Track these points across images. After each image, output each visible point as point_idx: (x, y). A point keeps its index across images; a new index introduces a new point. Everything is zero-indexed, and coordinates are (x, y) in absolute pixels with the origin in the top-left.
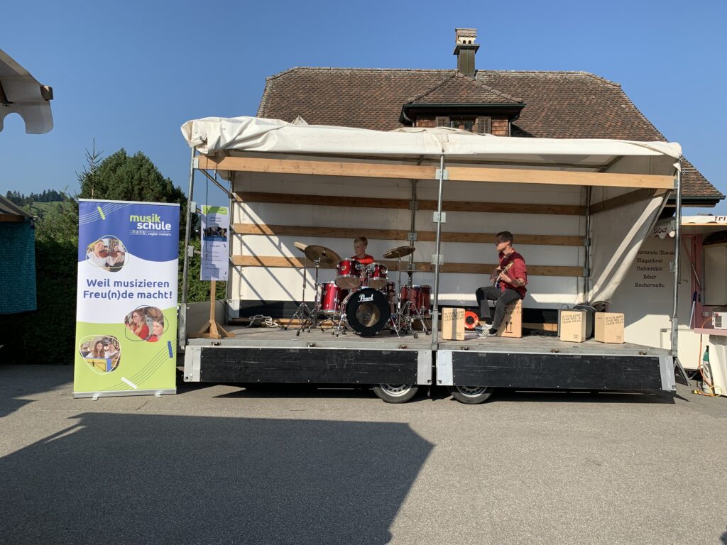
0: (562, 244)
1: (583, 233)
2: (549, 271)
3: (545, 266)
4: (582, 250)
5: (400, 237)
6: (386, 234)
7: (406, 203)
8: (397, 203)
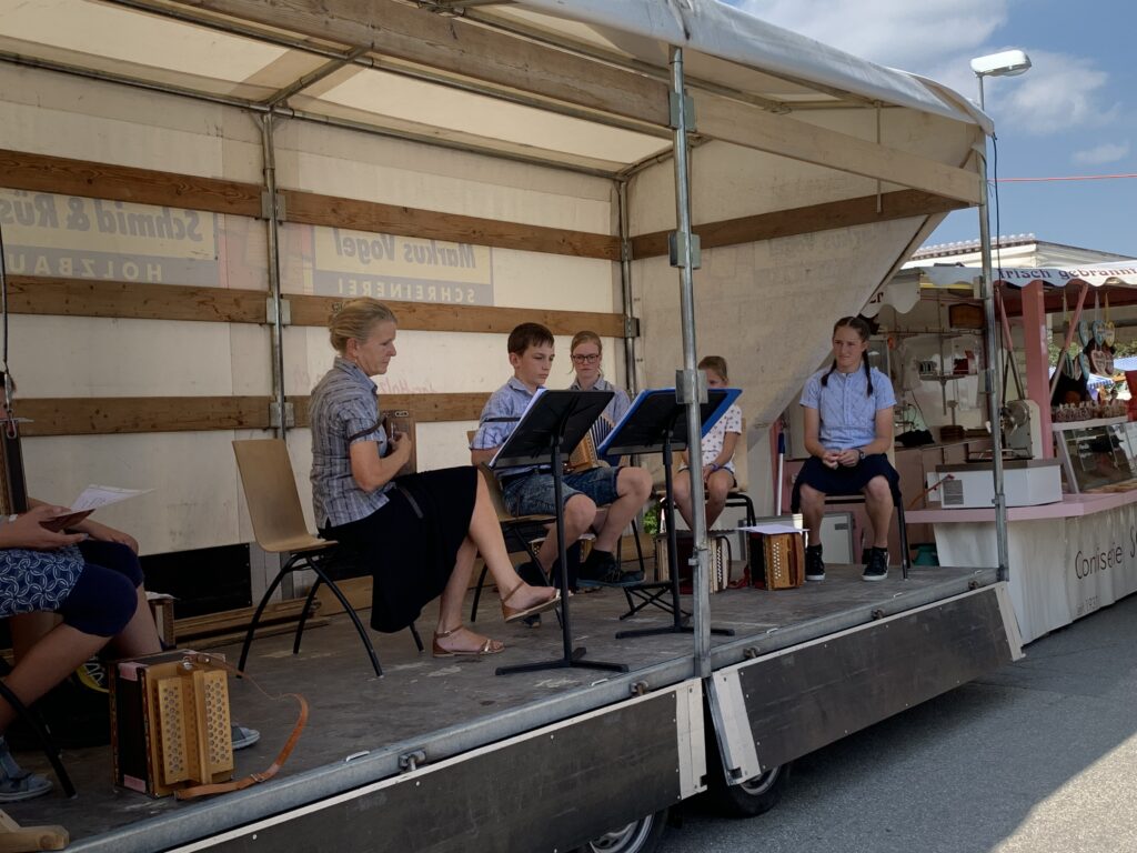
1: (619, 306)
4: (621, 347)
5: (245, 313)
6: (203, 303)
7: (251, 197)
8: (224, 194)
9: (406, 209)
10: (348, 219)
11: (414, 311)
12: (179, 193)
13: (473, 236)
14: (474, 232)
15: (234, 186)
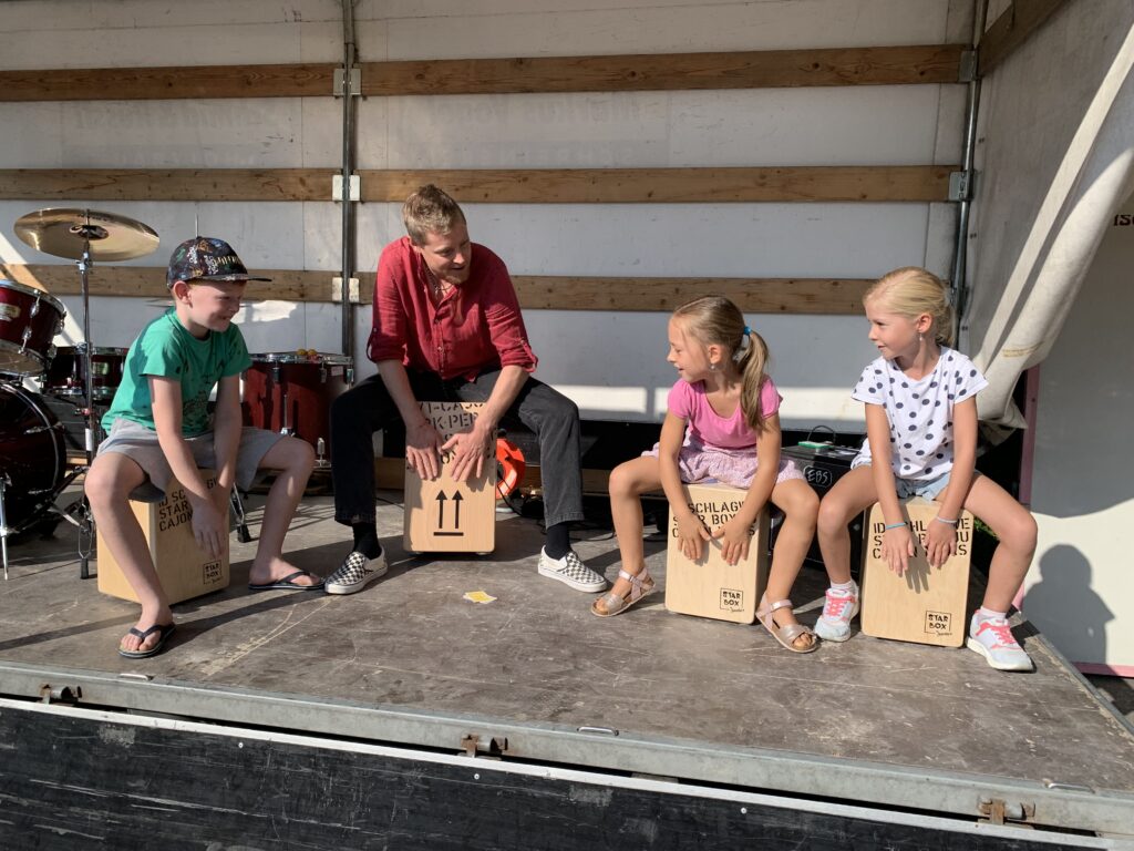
0: (863, 198)
1: (947, 154)
2: (810, 298)
3: (792, 281)
4: (941, 216)
5: (311, 191)
6: (268, 183)
7: (323, 77)
8: (294, 77)
9: (520, 61)
10: (438, 82)
11: (525, 180)
12: (249, 83)
13: (630, 79)
14: (633, 74)
15: (304, 68)
